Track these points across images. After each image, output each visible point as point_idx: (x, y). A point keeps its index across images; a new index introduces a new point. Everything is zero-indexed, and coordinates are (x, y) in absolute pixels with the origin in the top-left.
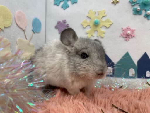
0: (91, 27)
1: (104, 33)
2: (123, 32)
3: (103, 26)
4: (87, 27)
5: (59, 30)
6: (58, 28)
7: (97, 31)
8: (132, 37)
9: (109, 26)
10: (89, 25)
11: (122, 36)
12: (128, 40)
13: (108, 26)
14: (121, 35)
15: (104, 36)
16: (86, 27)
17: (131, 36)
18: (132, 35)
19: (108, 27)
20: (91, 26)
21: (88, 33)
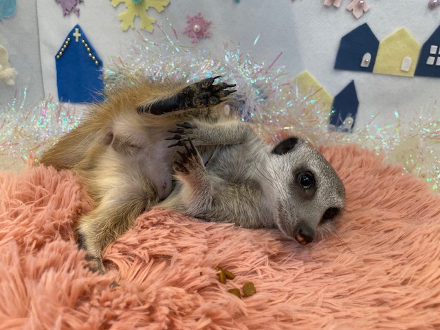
0: (127, 8)
1: (152, 24)
2: (189, 24)
3: (149, 7)
4: (121, 6)
5: (63, 7)
6: (59, 2)
7: (139, 16)
8: (204, 36)
9: (163, 9)
10: (123, 3)
11: (186, 33)
12: (197, 43)
13: (160, 9)
14: (184, 31)
15: (153, 30)
16: (118, 5)
17: (203, 34)
18: (205, 33)
19: (159, 11)
20: (126, 5)
21: (122, 21)
